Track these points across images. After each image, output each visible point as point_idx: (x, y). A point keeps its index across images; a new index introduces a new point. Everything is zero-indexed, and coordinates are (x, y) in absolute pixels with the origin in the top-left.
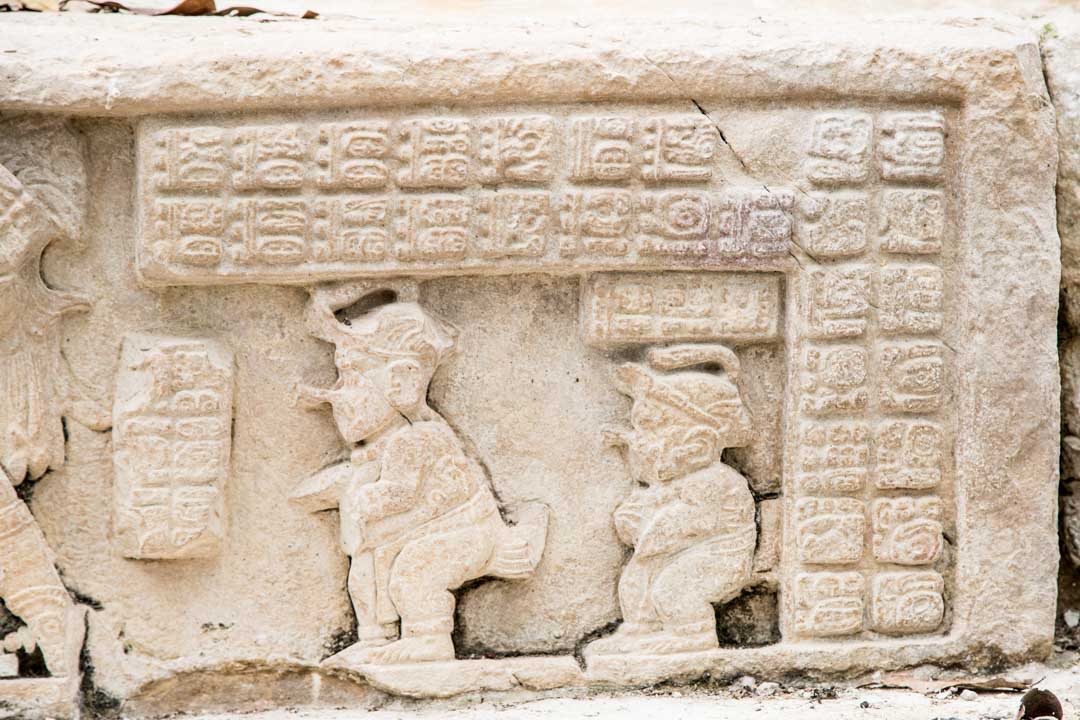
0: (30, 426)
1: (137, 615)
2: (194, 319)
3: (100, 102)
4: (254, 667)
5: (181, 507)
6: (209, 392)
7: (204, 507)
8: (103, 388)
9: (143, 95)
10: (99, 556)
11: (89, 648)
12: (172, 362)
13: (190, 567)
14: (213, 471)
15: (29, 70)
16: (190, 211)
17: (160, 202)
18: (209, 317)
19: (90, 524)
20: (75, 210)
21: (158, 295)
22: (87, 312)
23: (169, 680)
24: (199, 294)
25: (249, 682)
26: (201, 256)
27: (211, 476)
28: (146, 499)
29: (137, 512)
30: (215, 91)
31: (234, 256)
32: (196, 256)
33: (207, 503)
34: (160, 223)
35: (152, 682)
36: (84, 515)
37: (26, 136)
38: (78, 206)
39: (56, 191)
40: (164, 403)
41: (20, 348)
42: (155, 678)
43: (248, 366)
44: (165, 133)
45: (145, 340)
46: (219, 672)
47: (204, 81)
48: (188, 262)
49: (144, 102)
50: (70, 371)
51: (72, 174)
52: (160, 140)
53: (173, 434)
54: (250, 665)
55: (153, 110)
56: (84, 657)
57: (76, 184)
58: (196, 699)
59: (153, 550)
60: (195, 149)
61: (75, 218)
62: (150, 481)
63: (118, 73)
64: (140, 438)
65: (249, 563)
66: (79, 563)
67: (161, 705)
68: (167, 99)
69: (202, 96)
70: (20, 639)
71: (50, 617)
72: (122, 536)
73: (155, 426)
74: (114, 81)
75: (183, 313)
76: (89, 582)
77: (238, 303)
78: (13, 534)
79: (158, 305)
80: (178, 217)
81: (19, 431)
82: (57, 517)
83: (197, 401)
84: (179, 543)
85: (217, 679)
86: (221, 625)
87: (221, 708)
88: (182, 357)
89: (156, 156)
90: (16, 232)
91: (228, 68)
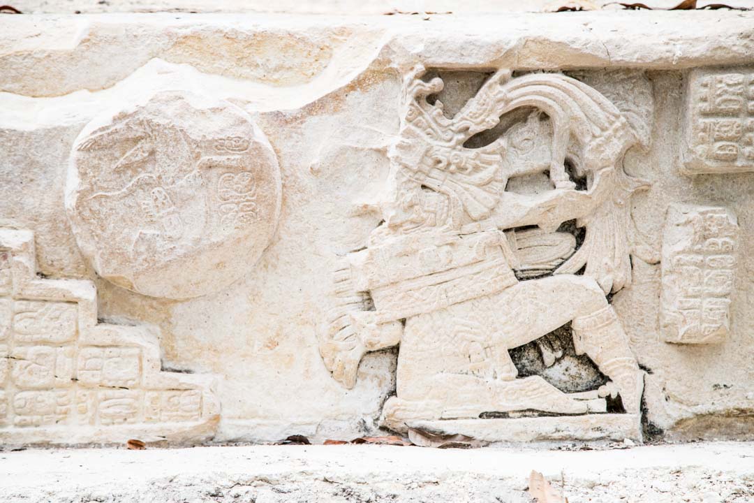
0: (616, 260)
1: (672, 378)
2: (712, 194)
3: (670, 60)
4: (746, 413)
5: (708, 310)
6: (727, 239)
7: (722, 311)
8: (655, 238)
9: (696, 55)
10: (650, 340)
11: (645, 397)
12: (705, 220)
13: (706, 349)
14: (729, 288)
15: (627, 41)
16: (721, 126)
17: (702, 121)
18: (722, 193)
19: (645, 321)
20: (646, 127)
21: (691, 180)
22: (647, 191)
23: (692, 419)
24: (716, 179)
25: (741, 422)
26: (727, 154)
27: (727, 292)
28: (687, 305)
29: (681, 313)
30: (740, 52)
31: (747, 154)
32: (724, 154)
33: (723, 309)
34: (701, 134)
35: (682, 420)
36: (642, 315)
37: (619, 82)
38: (648, 125)
39: (634, 115)
40: (700, 246)
41: (611, 212)
42: (684, 417)
43: (745, 224)
44: (707, 78)
45: (684, 208)
46: (722, 415)
47: (734, 45)
48: (717, 158)
49: (697, 59)
50: (635, 226)
51: (646, 105)
52: (704, 82)
53: (704, 265)
54: (743, 411)
55: (700, 64)
56: (643, 403)
57: (648, 111)
58: (709, 431)
59: (690, 337)
60: (726, 88)
61: (646, 132)
62: (689, 295)
63: (681, 42)
64: (685, 267)
65: (742, 348)
66: (638, 345)
67: (688, 434)
68: (711, 57)
69: (731, 55)
70: (608, 389)
71: (628, 376)
72: (666, 329)
73: (693, 260)
74: (678, 46)
75: (706, 191)
76: (644, 357)
77: (741, 184)
78: (607, 325)
79: (691, 186)
80: (714, 130)
81: (609, 263)
82: (626, 316)
83: (720, 245)
84: (706, 333)
85: (721, 420)
86: (725, 386)
87: (724, 437)
88: (712, 217)
89: (701, 93)
90: (615, 141)
91: (748, 37)
